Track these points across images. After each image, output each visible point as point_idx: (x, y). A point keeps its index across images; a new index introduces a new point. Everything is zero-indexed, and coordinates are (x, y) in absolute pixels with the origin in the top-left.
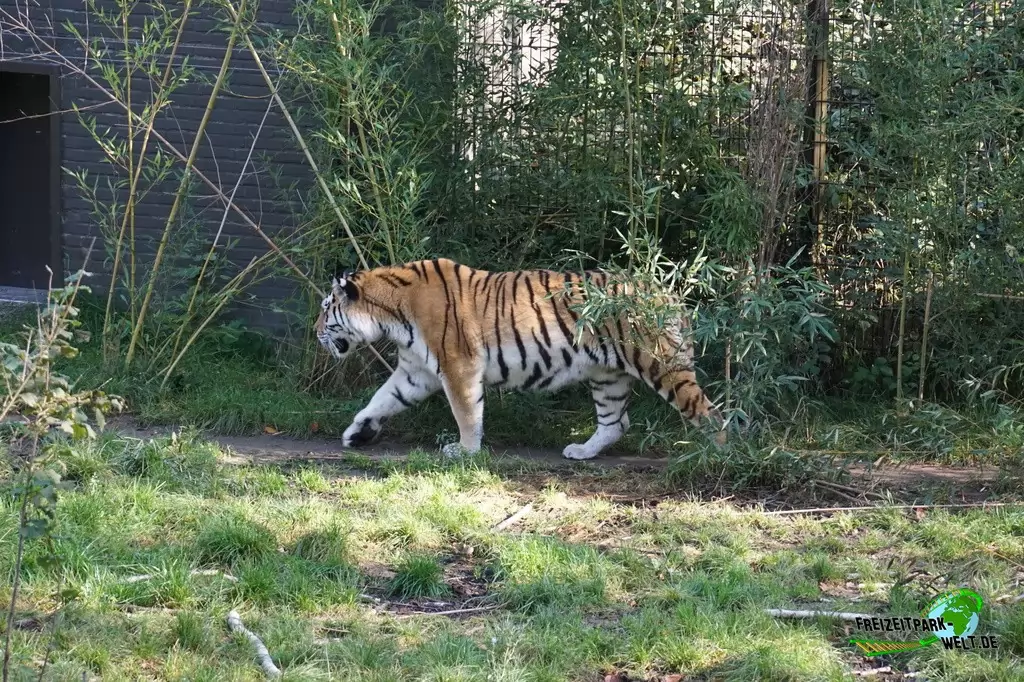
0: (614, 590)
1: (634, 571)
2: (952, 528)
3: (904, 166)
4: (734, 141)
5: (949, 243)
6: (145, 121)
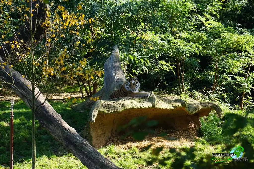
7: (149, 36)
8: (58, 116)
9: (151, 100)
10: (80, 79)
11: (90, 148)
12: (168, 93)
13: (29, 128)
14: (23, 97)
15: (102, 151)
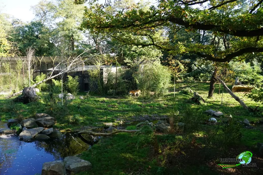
0: (109, 102)
1: (110, 101)
2: (122, 99)
3: (120, 86)
4: (113, 85)
5: (121, 89)
6: (92, 85)
7: (244, 75)
8: (227, 87)
9: (243, 86)
10: (231, 81)
11: (232, 92)
12: (246, 85)
13: (222, 88)
14: (222, 83)
15: (234, 93)
